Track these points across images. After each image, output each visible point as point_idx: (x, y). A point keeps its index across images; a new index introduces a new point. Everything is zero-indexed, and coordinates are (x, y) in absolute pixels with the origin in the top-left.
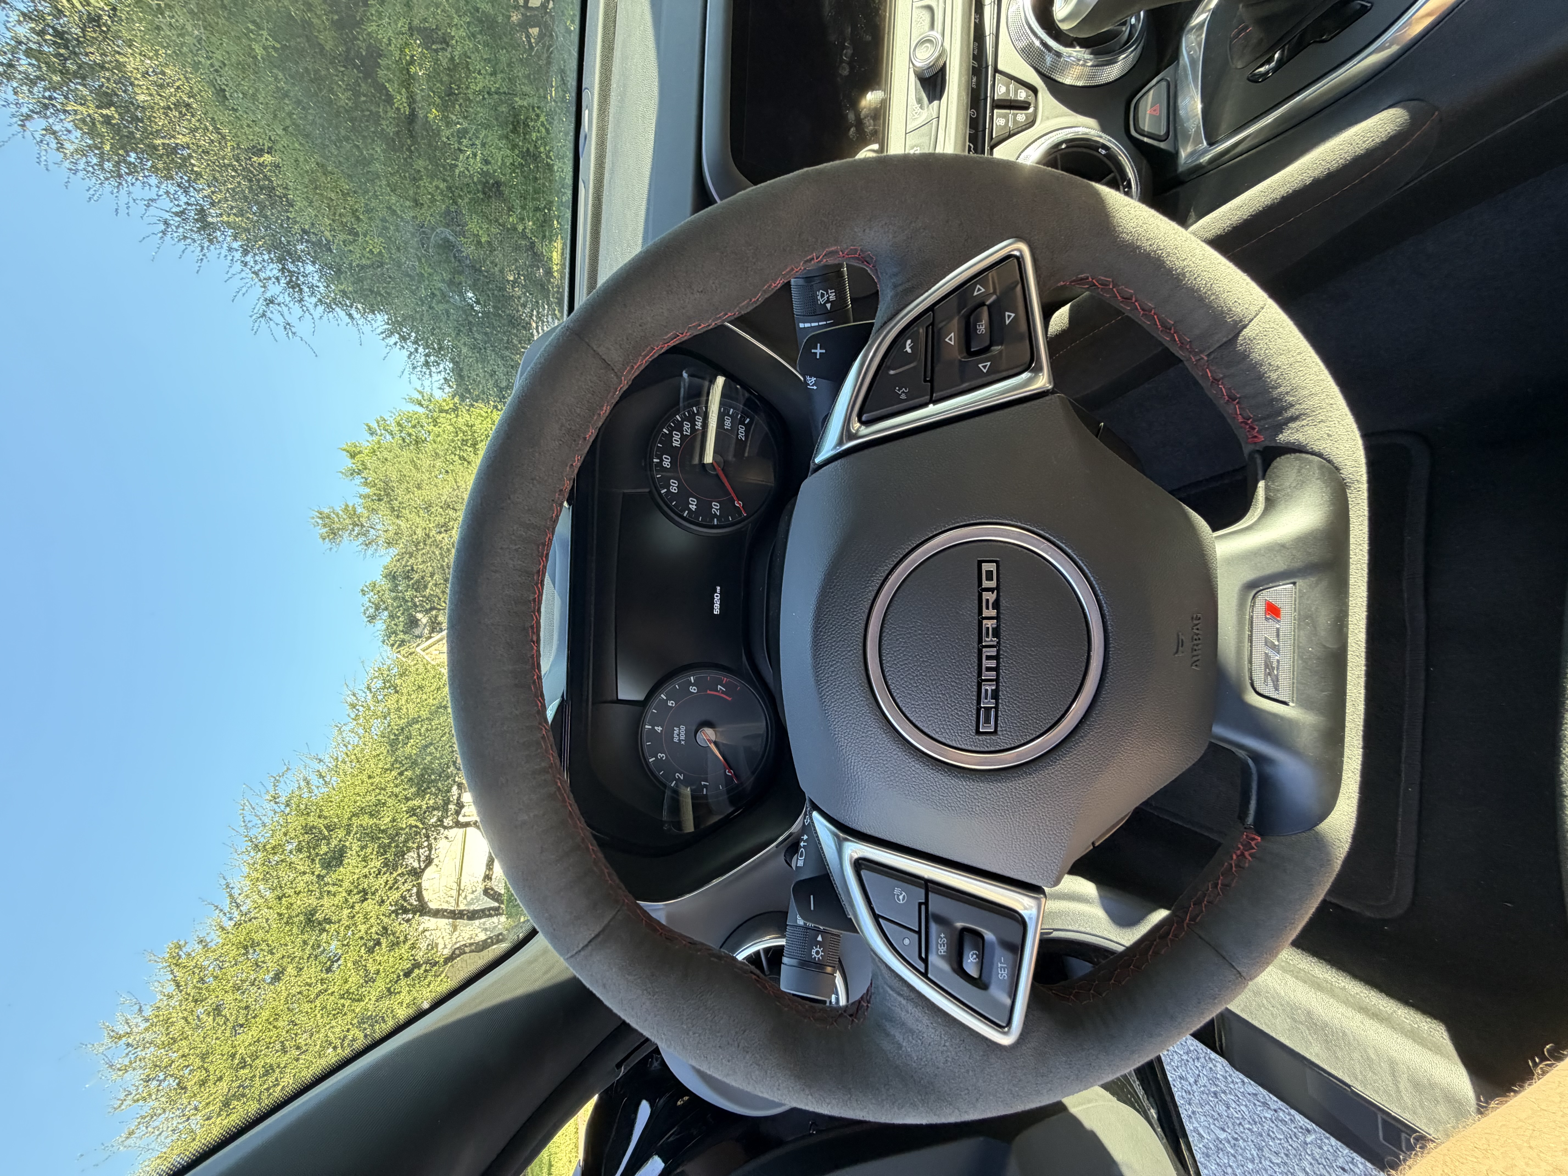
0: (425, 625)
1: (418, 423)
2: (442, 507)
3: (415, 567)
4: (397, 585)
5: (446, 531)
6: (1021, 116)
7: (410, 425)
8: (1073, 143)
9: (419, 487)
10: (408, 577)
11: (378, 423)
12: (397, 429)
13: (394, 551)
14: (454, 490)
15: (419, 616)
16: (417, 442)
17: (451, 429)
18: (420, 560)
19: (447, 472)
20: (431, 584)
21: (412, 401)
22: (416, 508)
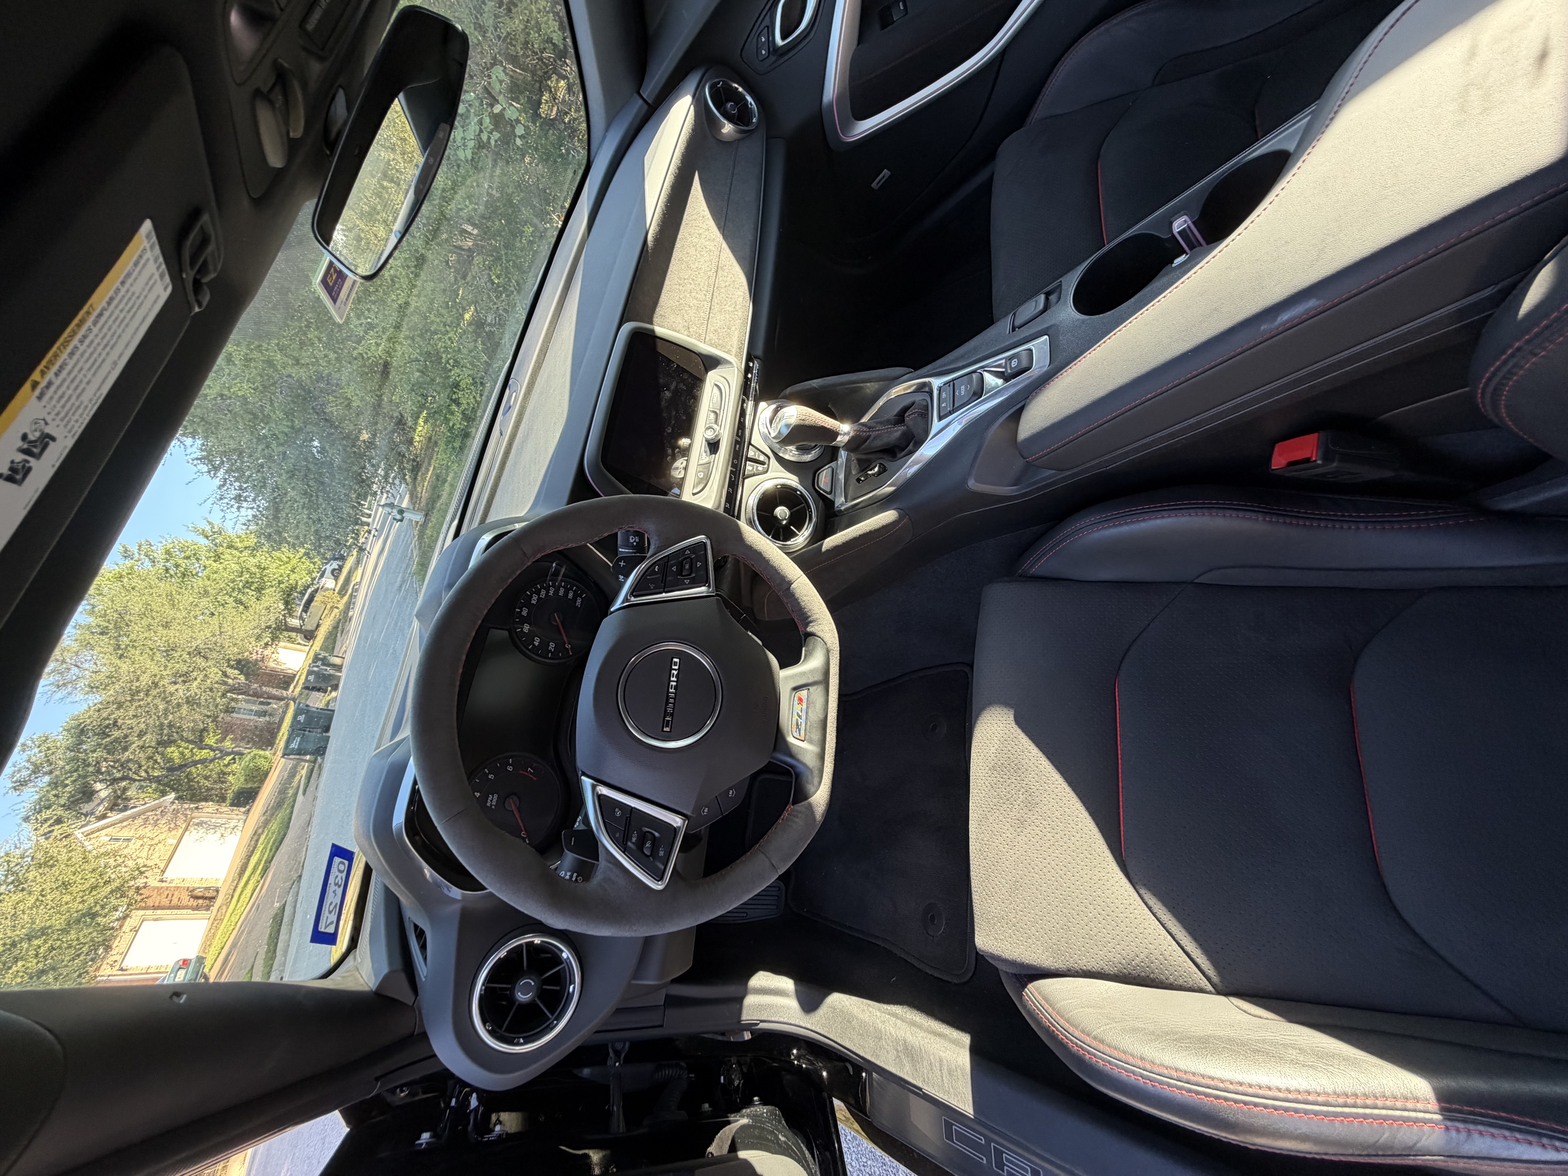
0: (102, 801)
1: (195, 554)
2: (189, 653)
3: (120, 722)
4: (82, 743)
5: (184, 682)
6: (761, 468)
7: (183, 555)
8: (784, 486)
9: (166, 626)
10: (104, 733)
11: (140, 546)
12: (164, 556)
13: (96, 698)
14: (214, 635)
15: (98, 786)
16: (184, 575)
17: (237, 567)
18: (131, 713)
19: (213, 614)
20: (135, 745)
21: (196, 530)
22: (151, 650)
